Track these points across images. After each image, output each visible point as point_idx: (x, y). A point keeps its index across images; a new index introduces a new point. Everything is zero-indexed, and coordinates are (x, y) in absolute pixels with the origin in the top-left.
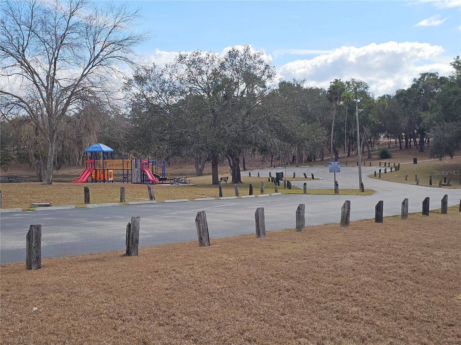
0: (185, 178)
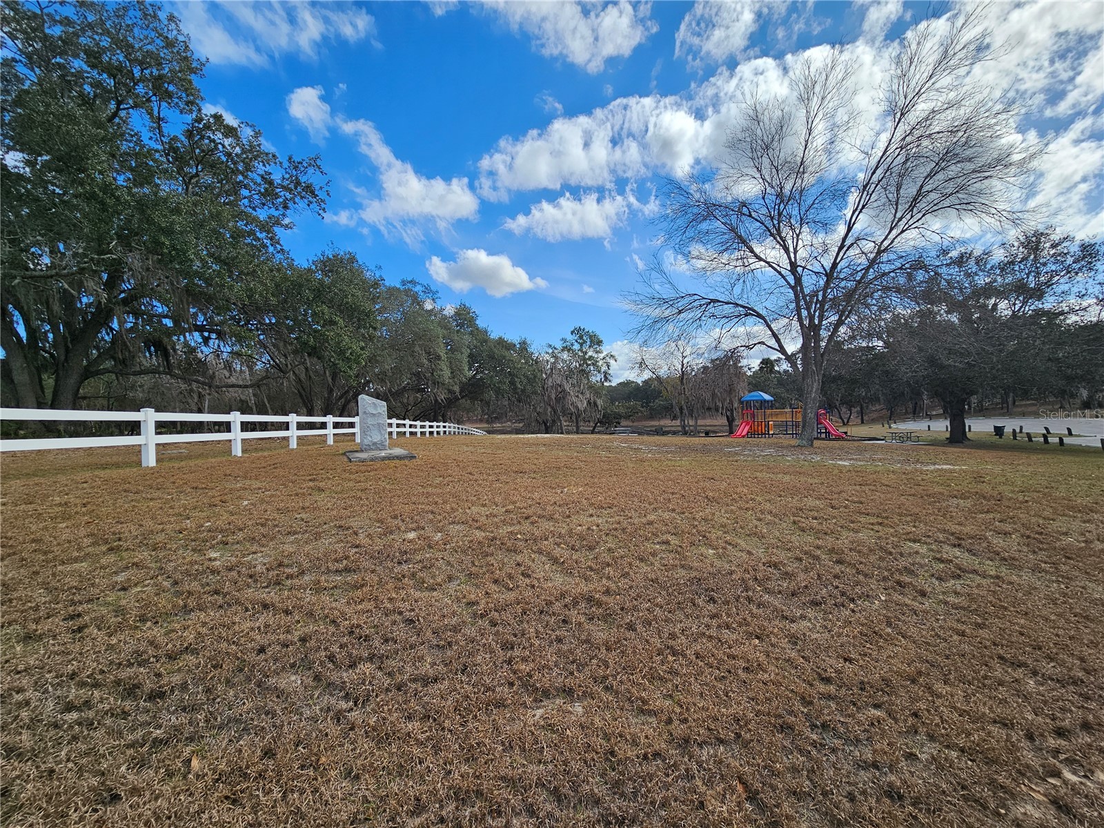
0: (909, 434)
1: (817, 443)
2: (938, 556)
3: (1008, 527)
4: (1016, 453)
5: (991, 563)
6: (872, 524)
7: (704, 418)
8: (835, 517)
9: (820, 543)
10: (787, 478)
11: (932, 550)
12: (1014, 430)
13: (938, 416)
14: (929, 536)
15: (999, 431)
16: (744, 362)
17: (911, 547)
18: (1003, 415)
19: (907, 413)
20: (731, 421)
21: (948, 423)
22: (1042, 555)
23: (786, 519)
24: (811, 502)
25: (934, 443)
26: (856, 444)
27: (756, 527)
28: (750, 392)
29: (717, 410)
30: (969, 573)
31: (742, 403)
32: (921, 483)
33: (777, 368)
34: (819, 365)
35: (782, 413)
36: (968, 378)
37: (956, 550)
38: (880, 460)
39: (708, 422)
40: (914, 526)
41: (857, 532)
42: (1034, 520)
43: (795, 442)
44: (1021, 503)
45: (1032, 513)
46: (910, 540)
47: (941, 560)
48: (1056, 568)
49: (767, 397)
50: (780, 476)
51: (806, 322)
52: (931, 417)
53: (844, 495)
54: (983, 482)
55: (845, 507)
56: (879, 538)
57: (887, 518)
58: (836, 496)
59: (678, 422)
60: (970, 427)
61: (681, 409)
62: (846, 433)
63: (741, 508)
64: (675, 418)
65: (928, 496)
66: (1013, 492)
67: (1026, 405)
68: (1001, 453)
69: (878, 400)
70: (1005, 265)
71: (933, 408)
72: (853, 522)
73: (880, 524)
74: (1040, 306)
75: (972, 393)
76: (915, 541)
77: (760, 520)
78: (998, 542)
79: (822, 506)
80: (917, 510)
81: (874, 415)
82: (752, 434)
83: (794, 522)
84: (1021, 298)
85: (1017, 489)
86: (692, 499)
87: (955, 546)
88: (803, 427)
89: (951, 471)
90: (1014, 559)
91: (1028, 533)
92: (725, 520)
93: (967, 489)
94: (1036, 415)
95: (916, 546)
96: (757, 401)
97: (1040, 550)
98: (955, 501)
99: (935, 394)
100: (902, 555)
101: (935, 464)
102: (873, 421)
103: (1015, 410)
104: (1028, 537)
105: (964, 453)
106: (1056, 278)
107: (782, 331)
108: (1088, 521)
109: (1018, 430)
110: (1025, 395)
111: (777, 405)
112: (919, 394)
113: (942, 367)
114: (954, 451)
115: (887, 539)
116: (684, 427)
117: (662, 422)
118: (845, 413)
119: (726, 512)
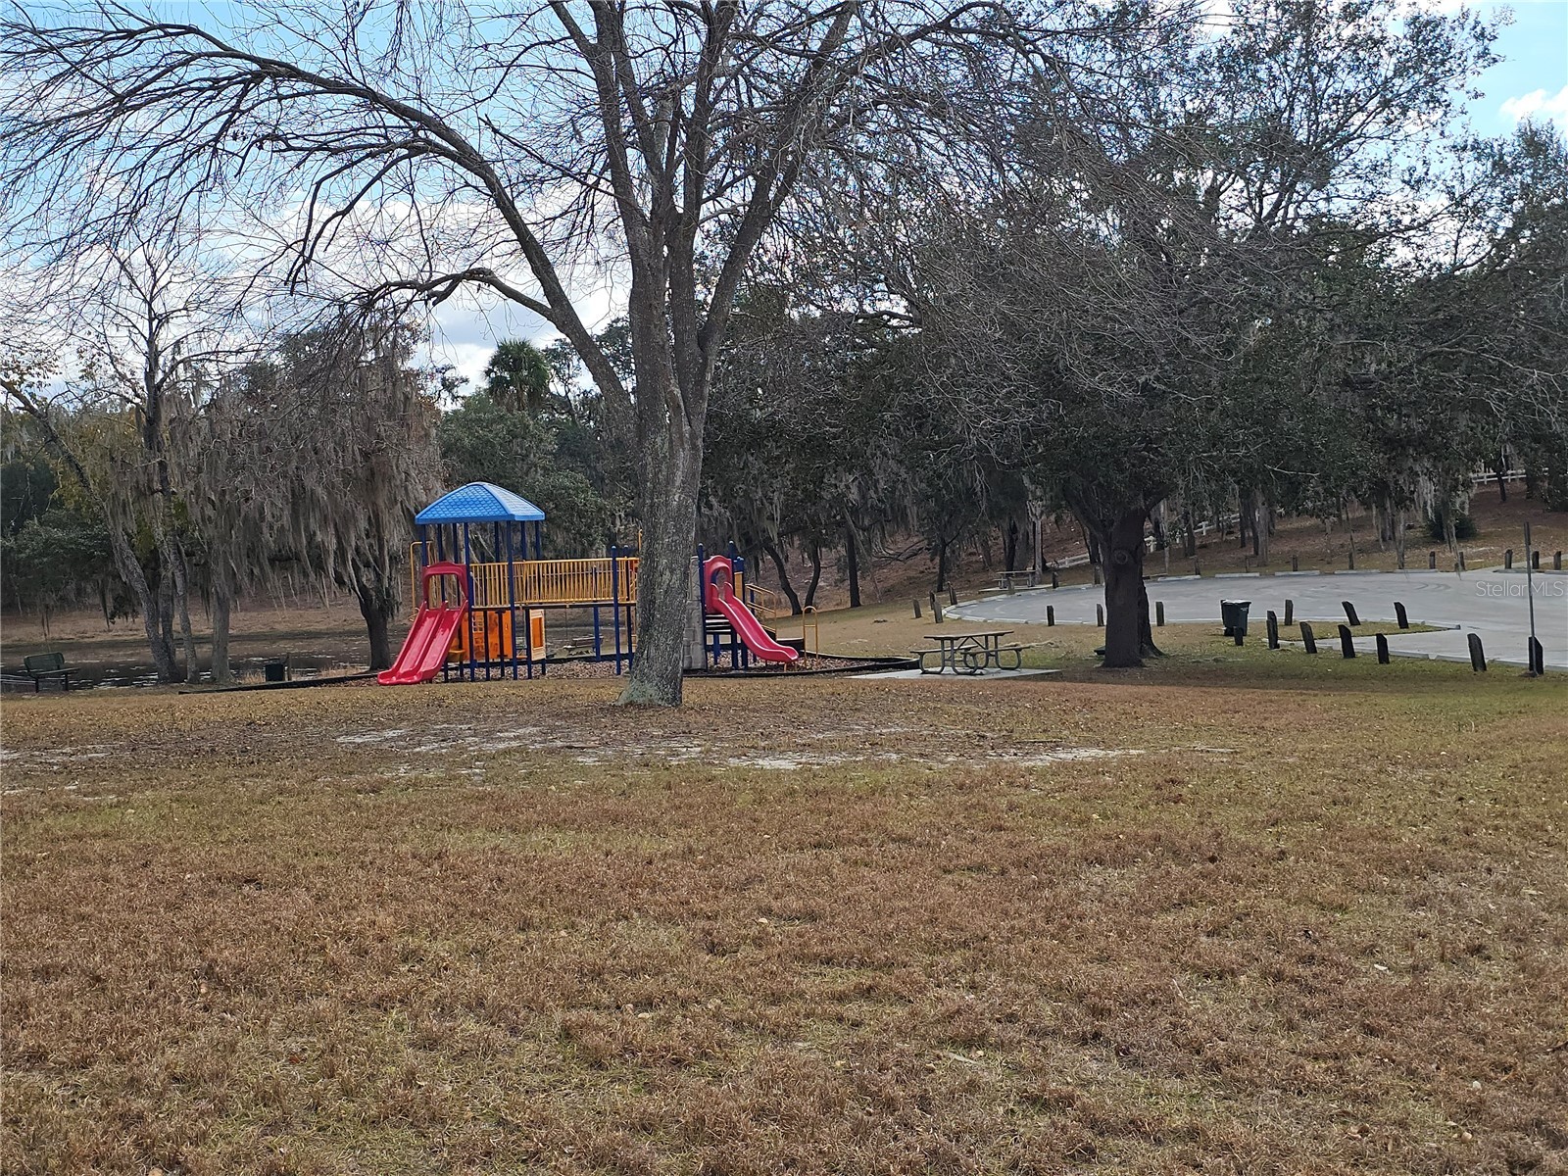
0: (992, 639)
1: (693, 691)
2: (1033, 1088)
3: (1229, 951)
4: (1273, 694)
5: (1176, 1085)
6: (841, 998)
7: (263, 602)
8: (715, 990)
9: (653, 1104)
10: (564, 844)
11: (1018, 1069)
12: (1271, 615)
13: (1077, 573)
14: (1011, 1018)
15: (1234, 617)
16: (419, 358)
17: (955, 1069)
18: (1244, 565)
19: (988, 565)
20: (377, 610)
21: (1100, 597)
22: (1310, 1034)
23: (534, 1023)
24: (641, 937)
25: (1064, 671)
26: (826, 685)
27: (410, 1079)
28: (450, 483)
29: (319, 566)
30: (1115, 1132)
31: (421, 530)
32: (1008, 821)
33: (556, 387)
34: (692, 376)
35: (579, 574)
36: (1147, 440)
37: (1085, 1054)
38: (895, 743)
39: (283, 618)
40: (973, 987)
41: (785, 1035)
42: (1296, 915)
43: (617, 690)
44: (1270, 860)
45: (1293, 892)
46: (953, 1041)
47: (1038, 1102)
48: (1341, 1071)
49: (519, 507)
50: (538, 837)
51: (645, 202)
52: (1054, 577)
53: (760, 893)
54: (1178, 799)
55: (759, 942)
56: (861, 1048)
57: (888, 965)
58: (728, 900)
59: (135, 627)
60: (1160, 607)
61: (152, 562)
62: (799, 645)
63: (354, 1003)
64: (123, 605)
65: (1022, 864)
66: (1251, 824)
67: (1300, 533)
68: (1235, 696)
69: (899, 517)
70: (1235, 56)
71: (1061, 545)
72: (775, 999)
73: (867, 993)
74: (1322, 206)
75: (1160, 491)
76: (969, 1043)
77: (429, 1043)
78: (1201, 1005)
79: (676, 949)
80: (982, 923)
81: (893, 575)
82: (463, 664)
83: (567, 1034)
84: (1276, 176)
85: (1261, 816)
86: (138, 987)
87: (1084, 1041)
88: (646, 628)
89: (1097, 768)
90: (1236, 1059)
91: (1278, 961)
92: (276, 1068)
93: (1132, 828)
94: (1325, 563)
95: (971, 1061)
96: (482, 523)
97: (1307, 1014)
98: (1097, 875)
99: (1065, 498)
100: (924, 1103)
101: (1055, 746)
102: (891, 596)
103: (1274, 549)
104: (1279, 977)
105: (1140, 698)
106: (1358, 118)
107: (558, 230)
108: (1421, 902)
109: (1281, 618)
110: (1292, 496)
111: (560, 539)
112: (1020, 496)
113: (1076, 399)
114: (1116, 693)
115: (883, 1047)
116: (165, 646)
117: (64, 629)
118: (800, 569)
119: (291, 1029)
